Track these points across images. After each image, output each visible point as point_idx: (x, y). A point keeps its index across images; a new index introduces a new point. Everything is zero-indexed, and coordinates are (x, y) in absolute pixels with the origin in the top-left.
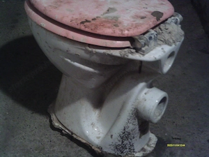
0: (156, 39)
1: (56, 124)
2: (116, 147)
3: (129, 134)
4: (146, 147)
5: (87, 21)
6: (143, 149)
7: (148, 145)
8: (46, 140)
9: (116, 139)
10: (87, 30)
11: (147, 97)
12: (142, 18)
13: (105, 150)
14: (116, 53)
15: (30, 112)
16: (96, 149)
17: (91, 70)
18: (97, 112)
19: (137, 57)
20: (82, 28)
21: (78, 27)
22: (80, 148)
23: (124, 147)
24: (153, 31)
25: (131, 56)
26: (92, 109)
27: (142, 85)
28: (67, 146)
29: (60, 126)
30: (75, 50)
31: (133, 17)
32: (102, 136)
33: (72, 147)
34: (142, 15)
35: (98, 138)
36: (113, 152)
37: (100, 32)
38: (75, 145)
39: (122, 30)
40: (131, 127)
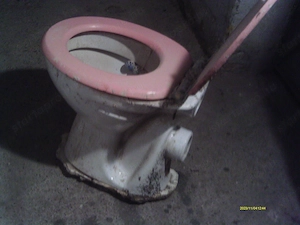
1: (72, 171)
2: (144, 189)
3: (157, 174)
4: (169, 184)
6: (168, 187)
7: (171, 182)
9: (144, 181)
16: (122, 193)
22: (101, 193)
28: (87, 191)
29: (77, 172)
32: (126, 178)
35: (123, 181)
36: (140, 194)
40: (159, 167)
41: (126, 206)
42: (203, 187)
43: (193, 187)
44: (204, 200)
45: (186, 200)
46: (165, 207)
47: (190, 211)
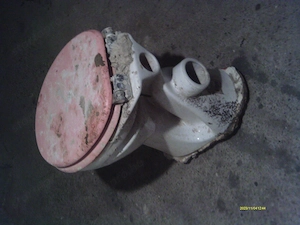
0: (121, 78)
1: (184, 160)
2: (223, 121)
3: (213, 107)
5: (86, 138)
6: (237, 91)
7: (235, 82)
8: (196, 175)
10: (94, 142)
11: (179, 85)
12: (97, 80)
13: (223, 131)
14: (124, 120)
15: (165, 176)
16: (220, 138)
17: (134, 137)
18: (183, 122)
19: (132, 103)
20: (92, 144)
21: (90, 147)
23: (226, 113)
24: (113, 79)
25: (130, 109)
26: (178, 127)
27: (165, 88)
29: (187, 158)
30: (110, 151)
31: (94, 88)
33: (211, 155)
34: (94, 77)
35: (209, 132)
36: (228, 125)
37: (99, 133)
38: (210, 151)
39: (103, 113)
40: (206, 104)
41: (236, 138)
42: (260, 49)
43: (254, 59)
44: (272, 59)
45: (262, 78)
46: (257, 104)
47: (273, 84)
